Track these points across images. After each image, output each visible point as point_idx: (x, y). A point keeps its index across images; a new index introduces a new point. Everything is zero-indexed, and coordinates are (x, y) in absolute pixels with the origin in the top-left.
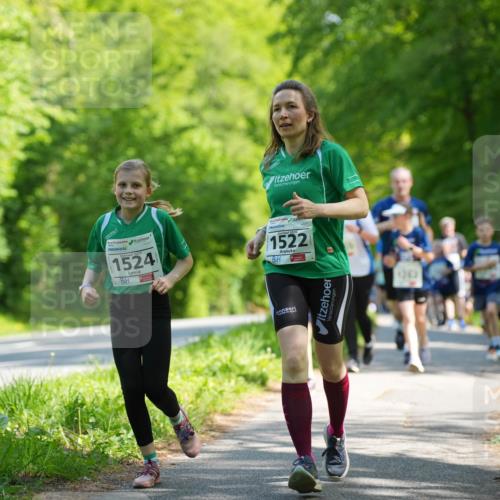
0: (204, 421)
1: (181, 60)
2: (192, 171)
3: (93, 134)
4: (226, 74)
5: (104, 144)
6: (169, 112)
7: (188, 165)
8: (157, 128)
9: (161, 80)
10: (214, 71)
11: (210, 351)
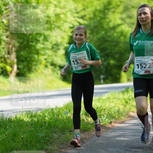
0: (127, 114)
1: (119, 3)
2: (122, 38)
3: (92, 27)
4: (133, 7)
5: (95, 30)
6: (115, 20)
7: (121, 36)
8: (111, 25)
9: (113, 10)
10: (129, 7)
11: (129, 93)
